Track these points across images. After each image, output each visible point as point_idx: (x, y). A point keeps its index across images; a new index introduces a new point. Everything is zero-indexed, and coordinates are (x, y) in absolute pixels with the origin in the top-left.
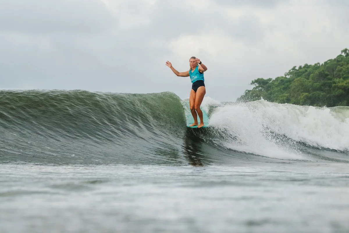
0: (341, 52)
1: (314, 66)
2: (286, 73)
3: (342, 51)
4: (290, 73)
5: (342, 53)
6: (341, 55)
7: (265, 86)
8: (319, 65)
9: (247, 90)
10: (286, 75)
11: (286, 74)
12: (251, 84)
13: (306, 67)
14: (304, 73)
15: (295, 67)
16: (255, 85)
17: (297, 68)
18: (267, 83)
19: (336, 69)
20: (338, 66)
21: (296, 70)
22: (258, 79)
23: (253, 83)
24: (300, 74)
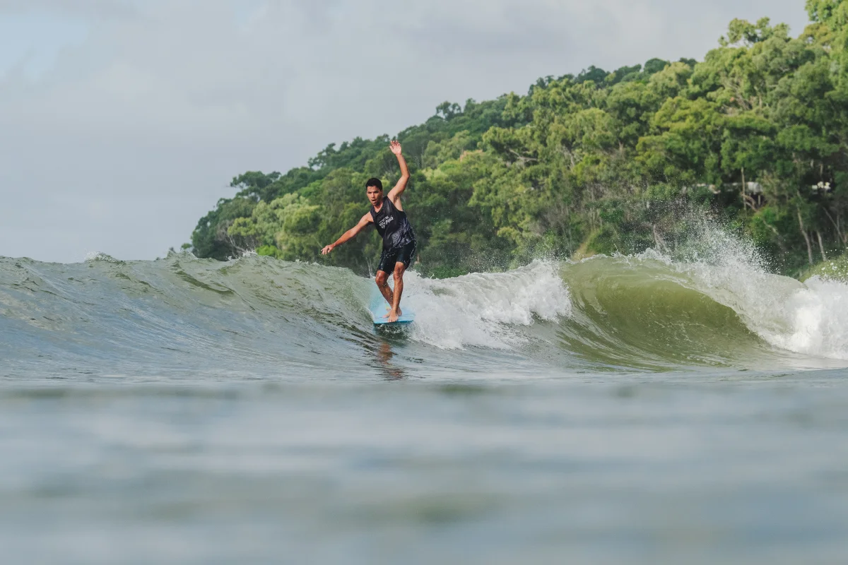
0: (435, 111)
1: (376, 142)
2: (311, 159)
3: (438, 109)
4: (321, 159)
5: (438, 112)
6: (436, 117)
7: (263, 190)
8: (386, 140)
9: (221, 200)
10: (311, 165)
11: (312, 162)
12: (232, 185)
13: (358, 144)
14: (352, 157)
15: (333, 145)
16: (241, 187)
17: (337, 148)
18: (269, 182)
19: (425, 148)
20: (431, 142)
21: (334, 152)
22: (248, 174)
23: (235, 182)
24: (344, 160)
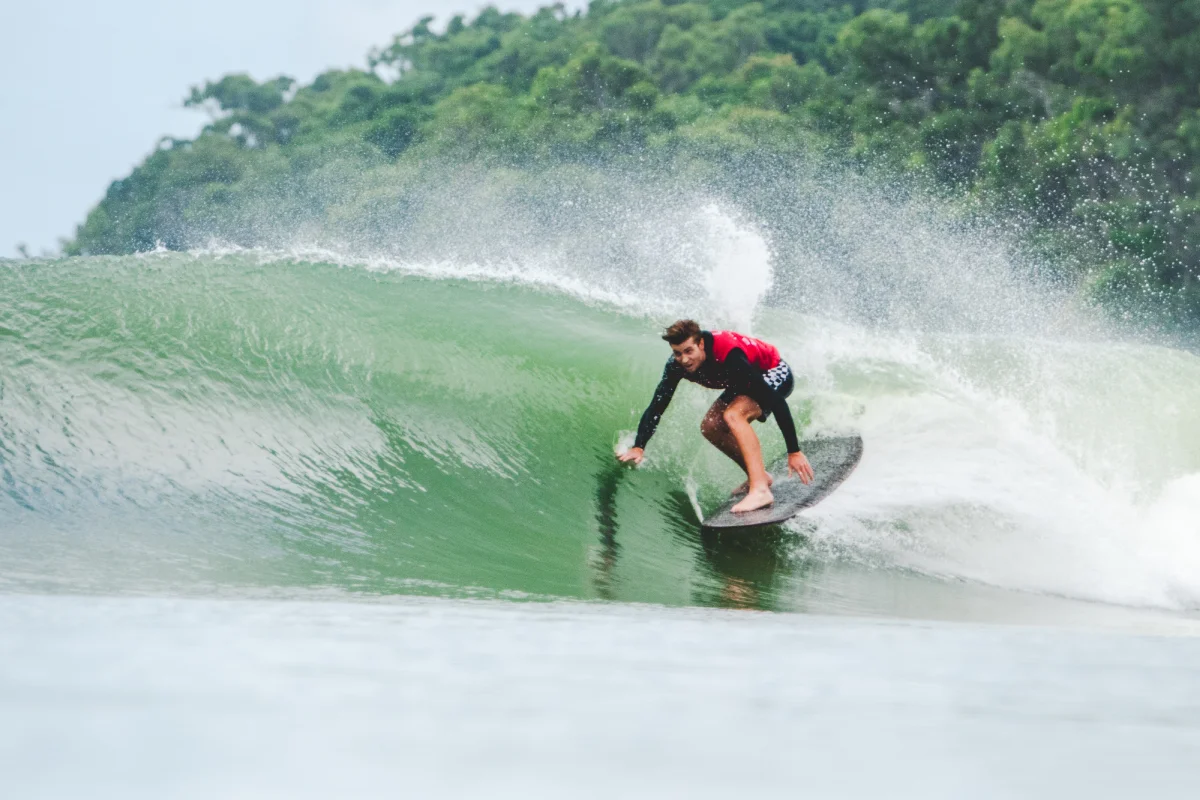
1: (536, 20)
4: (397, 50)
8: (559, 16)
9: (164, 139)
10: (374, 63)
11: (376, 56)
12: (187, 103)
13: (489, 20)
14: (481, 53)
15: (428, 19)
16: (209, 110)
17: (438, 27)
18: (276, 102)
19: (655, 42)
20: (671, 28)
21: (433, 36)
22: (227, 80)
23: (195, 98)
24: (459, 59)
